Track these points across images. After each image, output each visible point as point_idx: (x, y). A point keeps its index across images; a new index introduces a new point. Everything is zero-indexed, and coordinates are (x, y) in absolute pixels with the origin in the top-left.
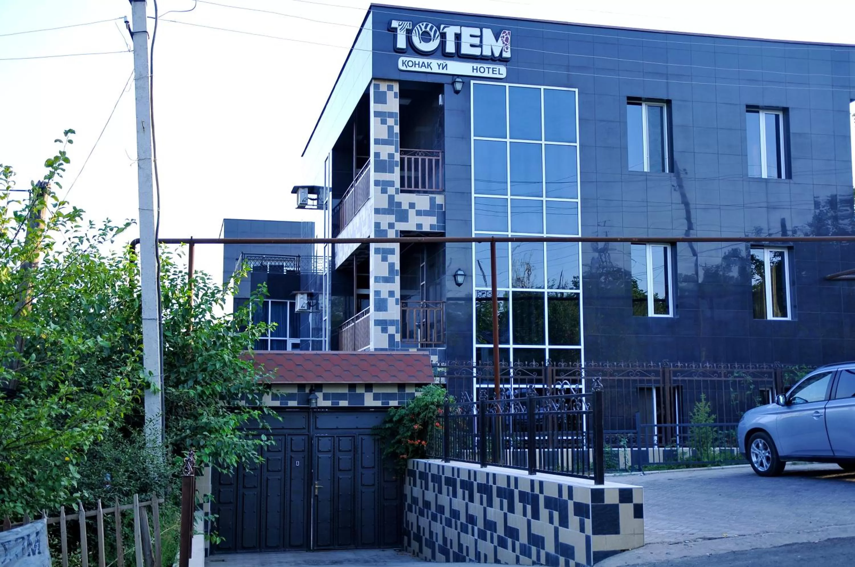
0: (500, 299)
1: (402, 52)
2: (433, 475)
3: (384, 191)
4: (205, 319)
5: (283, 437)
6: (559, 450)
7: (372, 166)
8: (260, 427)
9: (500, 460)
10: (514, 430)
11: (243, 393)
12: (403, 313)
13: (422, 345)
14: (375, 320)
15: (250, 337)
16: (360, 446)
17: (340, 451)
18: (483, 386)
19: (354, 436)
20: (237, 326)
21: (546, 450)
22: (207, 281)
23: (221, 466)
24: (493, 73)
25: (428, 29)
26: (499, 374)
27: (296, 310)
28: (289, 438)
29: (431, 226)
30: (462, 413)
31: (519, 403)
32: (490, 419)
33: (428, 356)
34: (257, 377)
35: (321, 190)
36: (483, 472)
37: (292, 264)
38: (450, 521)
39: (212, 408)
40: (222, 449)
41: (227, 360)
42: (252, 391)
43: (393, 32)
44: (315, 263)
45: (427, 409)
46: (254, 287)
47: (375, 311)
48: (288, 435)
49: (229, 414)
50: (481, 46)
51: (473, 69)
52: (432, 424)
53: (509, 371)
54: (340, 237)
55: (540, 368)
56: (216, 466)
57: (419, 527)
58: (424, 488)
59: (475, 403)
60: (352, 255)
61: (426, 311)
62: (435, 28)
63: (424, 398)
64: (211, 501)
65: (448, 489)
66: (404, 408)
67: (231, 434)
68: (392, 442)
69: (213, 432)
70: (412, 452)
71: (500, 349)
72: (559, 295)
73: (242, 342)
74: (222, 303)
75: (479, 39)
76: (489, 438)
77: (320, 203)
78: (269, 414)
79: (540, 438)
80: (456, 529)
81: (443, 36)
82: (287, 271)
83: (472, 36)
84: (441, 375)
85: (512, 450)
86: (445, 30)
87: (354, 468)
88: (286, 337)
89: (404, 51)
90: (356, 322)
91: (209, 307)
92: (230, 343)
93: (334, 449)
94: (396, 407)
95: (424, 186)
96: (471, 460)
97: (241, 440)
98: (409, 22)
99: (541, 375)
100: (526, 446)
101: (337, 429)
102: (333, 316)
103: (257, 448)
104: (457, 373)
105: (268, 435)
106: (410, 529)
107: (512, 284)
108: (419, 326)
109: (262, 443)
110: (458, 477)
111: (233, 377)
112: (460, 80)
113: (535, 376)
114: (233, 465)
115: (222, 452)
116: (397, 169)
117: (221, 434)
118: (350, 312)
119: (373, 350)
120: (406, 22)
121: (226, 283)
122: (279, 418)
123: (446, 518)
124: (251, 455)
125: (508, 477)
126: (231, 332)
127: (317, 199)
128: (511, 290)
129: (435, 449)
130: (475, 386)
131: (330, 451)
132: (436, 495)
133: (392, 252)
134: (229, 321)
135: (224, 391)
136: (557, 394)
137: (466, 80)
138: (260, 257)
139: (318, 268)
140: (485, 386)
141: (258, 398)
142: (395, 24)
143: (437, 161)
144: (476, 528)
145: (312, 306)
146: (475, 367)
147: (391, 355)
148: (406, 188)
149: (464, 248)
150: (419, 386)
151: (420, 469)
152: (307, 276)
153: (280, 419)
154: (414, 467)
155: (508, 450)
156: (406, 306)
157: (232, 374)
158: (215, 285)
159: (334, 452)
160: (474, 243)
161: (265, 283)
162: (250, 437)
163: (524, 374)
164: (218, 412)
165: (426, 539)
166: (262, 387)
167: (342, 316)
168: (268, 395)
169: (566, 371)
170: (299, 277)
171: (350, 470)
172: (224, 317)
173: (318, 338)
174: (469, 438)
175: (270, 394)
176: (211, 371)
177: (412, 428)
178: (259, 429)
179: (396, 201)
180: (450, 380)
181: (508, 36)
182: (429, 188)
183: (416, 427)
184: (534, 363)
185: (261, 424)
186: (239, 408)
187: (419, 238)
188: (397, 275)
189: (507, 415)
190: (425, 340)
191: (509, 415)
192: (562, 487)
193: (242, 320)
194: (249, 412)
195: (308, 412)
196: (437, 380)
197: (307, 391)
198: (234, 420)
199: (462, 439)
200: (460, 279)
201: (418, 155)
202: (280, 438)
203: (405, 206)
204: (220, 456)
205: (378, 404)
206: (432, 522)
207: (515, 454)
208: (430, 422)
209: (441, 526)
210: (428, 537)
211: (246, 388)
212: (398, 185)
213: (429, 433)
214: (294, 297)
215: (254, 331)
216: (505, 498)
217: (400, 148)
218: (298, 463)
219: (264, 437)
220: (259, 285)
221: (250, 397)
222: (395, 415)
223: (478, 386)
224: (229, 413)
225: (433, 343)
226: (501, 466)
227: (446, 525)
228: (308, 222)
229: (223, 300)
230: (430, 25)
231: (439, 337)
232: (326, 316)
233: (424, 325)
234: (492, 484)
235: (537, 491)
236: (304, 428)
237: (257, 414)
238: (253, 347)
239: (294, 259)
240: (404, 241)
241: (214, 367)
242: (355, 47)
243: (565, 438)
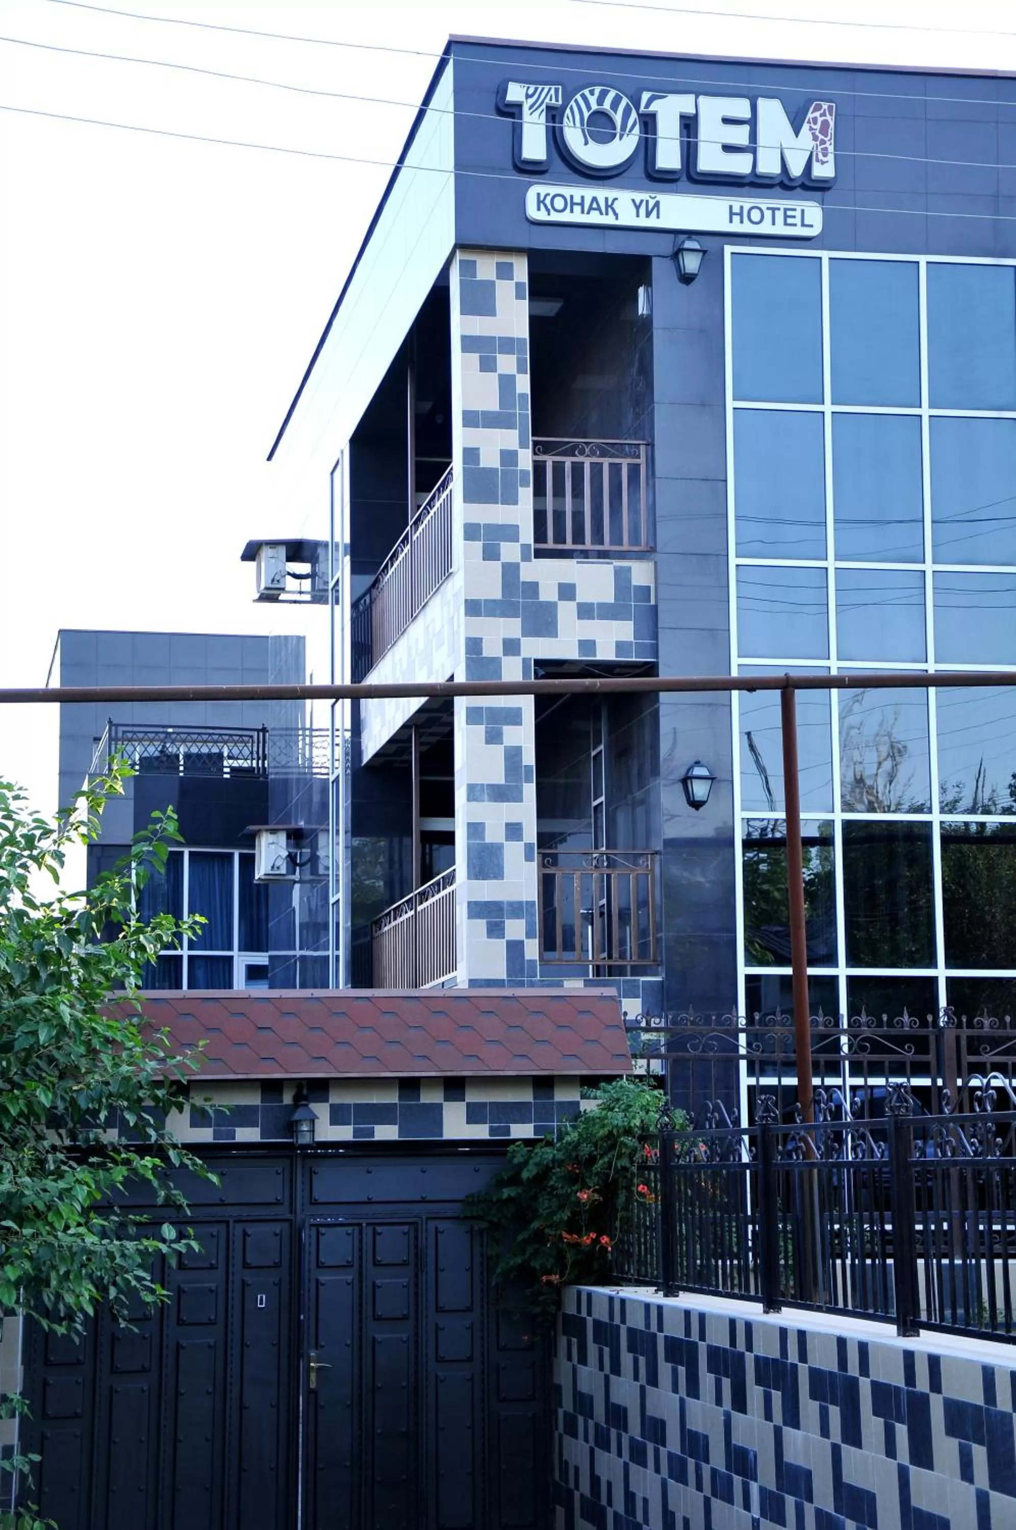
0: (809, 842)
1: (534, 170)
2: (632, 1332)
3: (491, 554)
4: (8, 908)
5: (222, 1227)
6: (983, 1261)
7: (457, 485)
8: (160, 1201)
9: (816, 1291)
10: (857, 1206)
11: (111, 1109)
12: (547, 884)
13: (598, 971)
14: (469, 903)
15: (133, 955)
16: (431, 1252)
17: (376, 1264)
18: (766, 1081)
19: (416, 1223)
20: (94, 925)
21: (945, 1261)
22: (14, 805)
23: (51, 1315)
24: (786, 224)
25: (607, 105)
26: (810, 1050)
27: (257, 877)
28: (238, 1230)
29: (621, 647)
30: (710, 1158)
31: (868, 1134)
32: (788, 1174)
33: (615, 1001)
34: (151, 1065)
35: (320, 551)
36: (772, 1326)
37: (246, 752)
38: (683, 1464)
39: (28, 1153)
40: (54, 1267)
41: (67, 1019)
42: (136, 1104)
43: (512, 115)
44: (307, 747)
45: (613, 1147)
46: (142, 820)
47: (469, 878)
48: (235, 1222)
49: (74, 1169)
50: (752, 149)
51: (732, 214)
52: (628, 1188)
53: (838, 1039)
54: (374, 679)
55: (923, 1032)
56: (34, 1314)
57: (595, 1480)
58: (607, 1370)
59: (745, 1131)
60: (406, 726)
61: (609, 876)
62: (625, 101)
63: (606, 1117)
64: (21, 1414)
65: (675, 1372)
66: (550, 1144)
67: (79, 1225)
68: (520, 1238)
69: (29, 1220)
70: (574, 1264)
71: (811, 977)
72: (973, 828)
73: (110, 971)
74: (55, 864)
75: (746, 129)
76: (785, 1227)
77: (319, 585)
78: (183, 1165)
79: (926, 1227)
80: (699, 1488)
81: (649, 123)
82: (233, 769)
83: (726, 121)
84: (649, 1052)
85: (848, 1262)
86: (652, 108)
87: (417, 1312)
88: (230, 948)
89: (542, 168)
90: (419, 908)
91: (19, 875)
92: (77, 972)
93: (361, 1258)
94: (527, 1142)
95: (598, 536)
96: (736, 1291)
97: (105, 1241)
98: (553, 87)
99: (927, 1053)
100: (889, 1249)
101: (370, 1202)
102: (357, 889)
103: (151, 1260)
104: (695, 1048)
105: (179, 1223)
106: (572, 1485)
107: (842, 796)
108: (588, 918)
109: (164, 1248)
110: (702, 1337)
111: (84, 1064)
112: (695, 245)
113: (909, 1055)
114: (82, 1310)
115: (53, 1275)
116: (526, 494)
117: (51, 1225)
118: (401, 882)
119: (465, 985)
120: (547, 88)
121: (65, 811)
122: (210, 1175)
123: (670, 1455)
124: (134, 1283)
125: (842, 1342)
126: (78, 942)
127: (312, 576)
128: (839, 817)
129: (636, 1258)
130: (746, 1081)
131: (349, 1265)
132: (642, 1389)
133: (514, 717)
134: (74, 913)
135: (61, 1105)
136: (972, 1110)
137: (709, 243)
138: (161, 733)
139: (315, 760)
140: (772, 1081)
141: (152, 1122)
142: (515, 93)
143: (634, 470)
144: (754, 1488)
145: (301, 865)
146: (743, 1031)
147: (514, 998)
148: (550, 545)
149: (710, 705)
150: (590, 1082)
151: (596, 1315)
152: (286, 782)
153: (214, 1178)
154: (579, 1310)
155: (838, 1262)
156: (555, 863)
157: (82, 1056)
158: (36, 816)
159: (361, 1266)
160: (735, 694)
161: (170, 807)
162: (132, 1230)
163: (878, 1048)
164: (42, 1162)
165: (616, 1514)
166: (165, 1092)
167: (382, 889)
168: (181, 1110)
169: (994, 1042)
170: (265, 785)
171: (405, 1318)
172: (60, 900)
173: (316, 950)
174: (730, 1227)
175: (187, 1108)
176: (25, 1049)
177: (573, 1199)
178: (155, 1206)
179: (522, 579)
180: (676, 1064)
181: (828, 117)
182: (612, 543)
183: (584, 1196)
184: (906, 1018)
185: (163, 1193)
186: (100, 1149)
187: (587, 681)
188: (528, 780)
189: (834, 1165)
190: (605, 955)
191: (839, 1166)
192: (993, 1374)
193: (109, 910)
194: (127, 1162)
195: (290, 1157)
196: (640, 1067)
197: (288, 1099)
198: (88, 1186)
199: (711, 1229)
200: (700, 790)
201: (582, 453)
202: (214, 1229)
203: (548, 593)
204: (48, 1285)
205: (481, 1132)
206: (633, 1467)
207: (859, 1273)
208: (622, 1182)
209: (658, 1477)
210: (621, 1510)
211: (120, 1096)
212: (527, 535)
213: (619, 1215)
214: (250, 841)
215: (142, 938)
216: (834, 1403)
217: (533, 435)
218: (262, 1302)
219: (169, 1232)
220: (156, 814)
221: (131, 1119)
222: (525, 1163)
223: (752, 1081)
224: (74, 1165)
225: (627, 963)
226: (819, 1309)
227: (671, 1477)
228: (286, 637)
229: (59, 857)
230: (612, 94)
231: (643, 950)
232: (338, 891)
233: (602, 914)
234: (796, 1361)
235: (923, 1384)
236: (278, 1203)
237: (150, 1165)
238: (140, 983)
239: (251, 737)
240: (546, 691)
241: (32, 1040)
242: (407, 162)
243: (997, 1227)
